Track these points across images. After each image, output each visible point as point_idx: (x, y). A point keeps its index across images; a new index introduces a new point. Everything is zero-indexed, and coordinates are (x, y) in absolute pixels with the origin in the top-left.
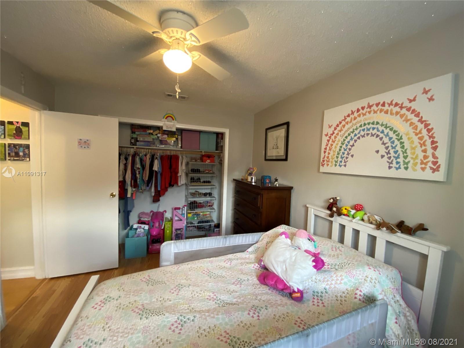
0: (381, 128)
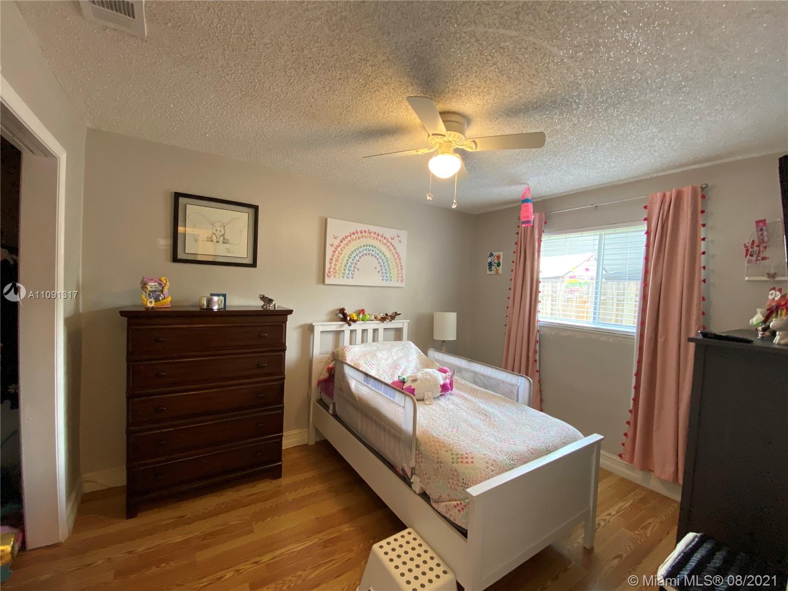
0: (378, 252)
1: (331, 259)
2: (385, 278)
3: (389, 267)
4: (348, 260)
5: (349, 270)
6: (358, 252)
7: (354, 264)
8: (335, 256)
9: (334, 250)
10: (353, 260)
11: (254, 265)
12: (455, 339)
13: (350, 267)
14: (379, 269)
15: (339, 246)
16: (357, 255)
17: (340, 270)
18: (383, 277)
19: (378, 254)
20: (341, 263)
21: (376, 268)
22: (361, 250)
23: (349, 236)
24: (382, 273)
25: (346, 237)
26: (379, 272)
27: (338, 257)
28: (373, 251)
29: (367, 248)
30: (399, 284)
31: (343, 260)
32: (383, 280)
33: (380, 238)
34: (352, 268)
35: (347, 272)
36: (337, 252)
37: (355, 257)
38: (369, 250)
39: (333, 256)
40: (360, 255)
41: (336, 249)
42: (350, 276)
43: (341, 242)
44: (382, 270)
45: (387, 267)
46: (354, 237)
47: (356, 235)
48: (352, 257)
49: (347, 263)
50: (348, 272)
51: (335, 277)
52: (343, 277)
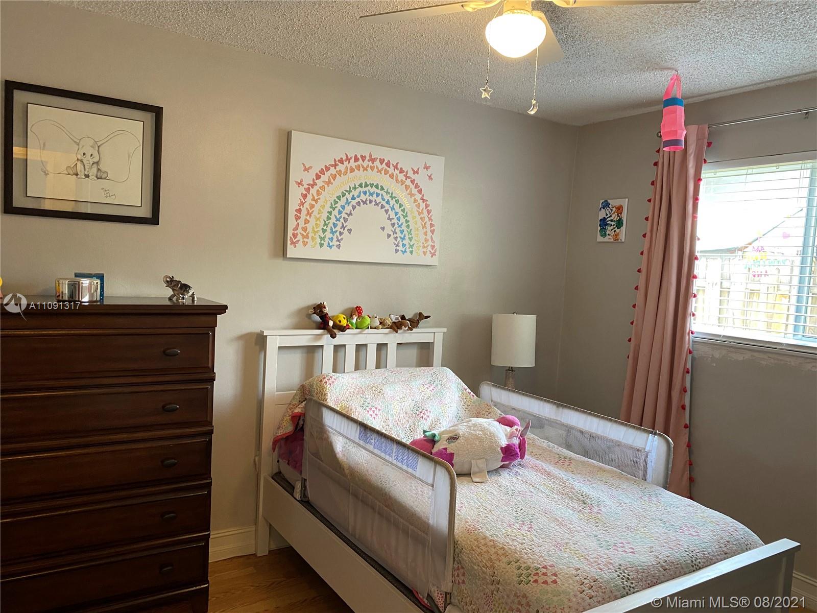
0: (387, 197)
1: (299, 211)
2: (400, 248)
3: (408, 226)
4: (330, 213)
5: (333, 232)
6: (349, 197)
7: (342, 220)
8: (306, 205)
9: (305, 192)
10: (340, 212)
11: (154, 220)
12: (534, 365)
13: (335, 225)
14: (389, 229)
15: (313, 185)
16: (348, 203)
17: (315, 233)
18: (397, 246)
19: (388, 202)
20: (317, 219)
21: (383, 229)
22: (356, 193)
23: (332, 166)
24: (396, 238)
25: (328, 169)
26: (389, 236)
27: (312, 206)
28: (378, 195)
29: (366, 189)
30: (428, 260)
31: (320, 212)
32: (397, 251)
33: (391, 170)
34: (338, 228)
35: (328, 235)
36: (309, 197)
37: (343, 207)
38: (371, 194)
39: (302, 204)
40: (354, 203)
41: (308, 190)
42: (335, 243)
43: (318, 177)
44: (395, 232)
45: (404, 227)
46: (341, 167)
47: (346, 163)
48: (339, 205)
49: (329, 218)
50: (331, 235)
51: (305, 244)
52: (321, 245)
